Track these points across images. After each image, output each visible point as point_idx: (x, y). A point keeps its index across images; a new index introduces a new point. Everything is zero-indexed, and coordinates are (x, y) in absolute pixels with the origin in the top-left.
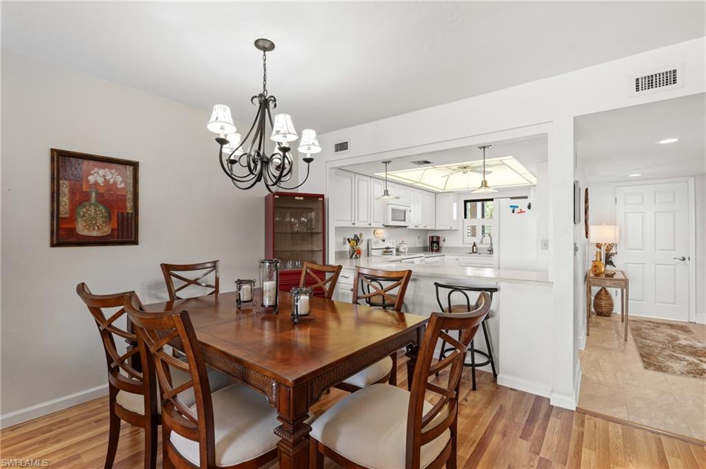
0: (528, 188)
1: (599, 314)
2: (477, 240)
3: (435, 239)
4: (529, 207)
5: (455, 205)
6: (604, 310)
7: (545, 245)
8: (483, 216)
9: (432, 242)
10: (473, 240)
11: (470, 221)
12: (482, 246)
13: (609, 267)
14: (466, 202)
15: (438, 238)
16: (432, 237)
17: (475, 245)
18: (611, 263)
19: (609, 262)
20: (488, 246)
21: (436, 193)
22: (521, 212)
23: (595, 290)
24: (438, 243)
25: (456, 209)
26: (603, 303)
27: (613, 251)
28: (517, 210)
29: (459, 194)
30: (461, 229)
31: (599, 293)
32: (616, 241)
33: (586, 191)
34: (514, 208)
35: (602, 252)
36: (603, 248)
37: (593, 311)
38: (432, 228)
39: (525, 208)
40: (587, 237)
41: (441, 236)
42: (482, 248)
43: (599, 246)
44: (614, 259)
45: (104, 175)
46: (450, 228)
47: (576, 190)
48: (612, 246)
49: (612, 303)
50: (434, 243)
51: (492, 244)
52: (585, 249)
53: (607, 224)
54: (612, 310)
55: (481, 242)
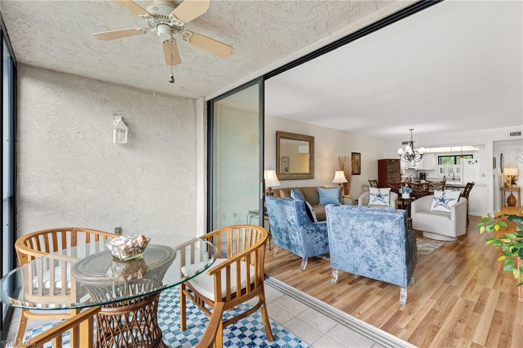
0: (474, 151)
1: (510, 205)
2: (446, 174)
3: (423, 174)
4: (476, 162)
5: (434, 158)
6: (512, 204)
11: (440, 166)
12: (448, 177)
13: (514, 186)
14: (439, 157)
15: (425, 174)
17: (445, 177)
18: (515, 184)
19: (513, 182)
20: (452, 177)
22: (473, 163)
23: (508, 194)
24: (425, 176)
25: (435, 160)
26: (512, 201)
27: (516, 179)
29: (436, 153)
30: (437, 170)
31: (509, 197)
32: (517, 174)
33: (502, 154)
34: (469, 162)
35: (510, 179)
36: (510, 177)
37: (507, 204)
38: (422, 169)
39: (475, 162)
40: (502, 172)
41: (426, 173)
42: (449, 179)
43: (508, 176)
44: (516, 182)
45: (357, 157)
46: (431, 169)
47: (494, 159)
48: (515, 177)
49: (516, 201)
50: (423, 176)
51: (454, 176)
52: (501, 177)
53: (512, 167)
54: (516, 204)
55: (449, 175)
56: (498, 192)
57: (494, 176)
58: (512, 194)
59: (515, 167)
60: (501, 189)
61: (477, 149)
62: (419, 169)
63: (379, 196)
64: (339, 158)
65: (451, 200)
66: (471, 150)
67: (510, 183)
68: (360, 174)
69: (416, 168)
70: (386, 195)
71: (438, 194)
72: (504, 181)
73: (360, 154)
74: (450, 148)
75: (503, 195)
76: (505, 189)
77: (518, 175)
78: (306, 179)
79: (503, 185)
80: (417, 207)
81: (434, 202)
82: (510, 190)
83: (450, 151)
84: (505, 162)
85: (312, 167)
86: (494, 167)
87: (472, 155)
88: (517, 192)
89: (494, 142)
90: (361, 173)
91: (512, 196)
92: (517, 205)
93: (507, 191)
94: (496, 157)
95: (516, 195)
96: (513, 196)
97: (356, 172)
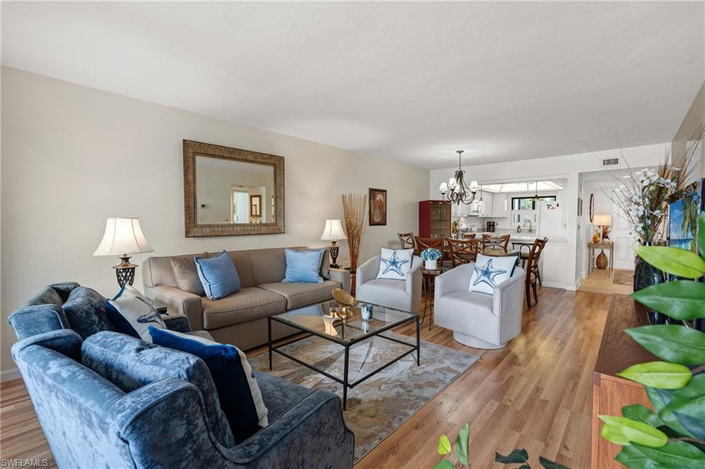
0: (556, 191)
1: (599, 268)
2: (521, 224)
3: (492, 224)
4: (558, 206)
5: (506, 201)
6: (602, 265)
7: (565, 226)
8: (519, 209)
9: (490, 225)
10: (518, 224)
12: (524, 228)
13: (606, 240)
14: (513, 199)
15: (494, 223)
16: (490, 222)
17: (519, 227)
18: (607, 237)
19: (605, 236)
20: (528, 228)
21: (493, 193)
22: (553, 208)
23: (598, 252)
24: (493, 226)
25: (507, 204)
26: (602, 261)
27: (608, 230)
28: (550, 207)
29: (508, 193)
30: (509, 217)
31: (600, 256)
32: (610, 224)
33: (592, 195)
34: (549, 206)
35: (601, 231)
36: (602, 228)
37: (596, 266)
38: (489, 216)
39: (555, 206)
40: (591, 221)
41: (496, 222)
42: (524, 230)
43: (599, 227)
44: (609, 235)
45: (379, 197)
46: (501, 216)
47: (580, 202)
48: (607, 227)
49: (607, 262)
50: (491, 226)
51: (531, 227)
52: (590, 228)
53: (605, 214)
54: (607, 265)
55: (524, 225)
56: (585, 251)
57: (579, 227)
58: (602, 252)
59: (608, 214)
60: (589, 246)
61: (561, 188)
62: (485, 216)
63: (394, 263)
64: (343, 197)
65: (501, 272)
66: (553, 188)
67: (601, 236)
68: (385, 224)
69: (480, 215)
70: (405, 262)
71: (482, 261)
72: (593, 234)
73: (385, 191)
74: (525, 185)
75: (591, 254)
76: (595, 246)
77: (612, 224)
78: (271, 234)
79: (591, 240)
80: (444, 285)
81: (475, 276)
82: (601, 246)
83: (526, 189)
84: (596, 208)
85: (280, 212)
86: (580, 213)
87: (555, 197)
88: (609, 250)
89: (581, 175)
90: (387, 223)
91: (602, 255)
92: (608, 267)
93: (596, 248)
94: (582, 198)
95: (607, 252)
96: (604, 255)
97: (377, 220)
